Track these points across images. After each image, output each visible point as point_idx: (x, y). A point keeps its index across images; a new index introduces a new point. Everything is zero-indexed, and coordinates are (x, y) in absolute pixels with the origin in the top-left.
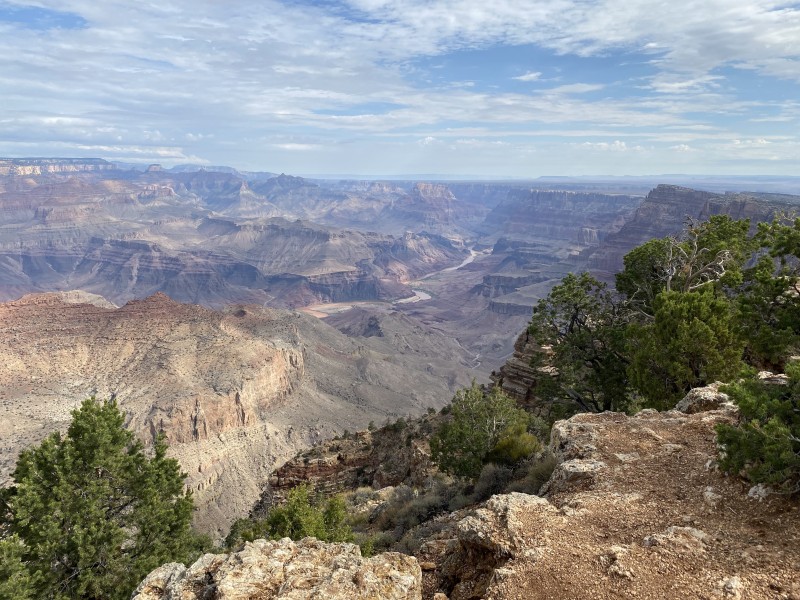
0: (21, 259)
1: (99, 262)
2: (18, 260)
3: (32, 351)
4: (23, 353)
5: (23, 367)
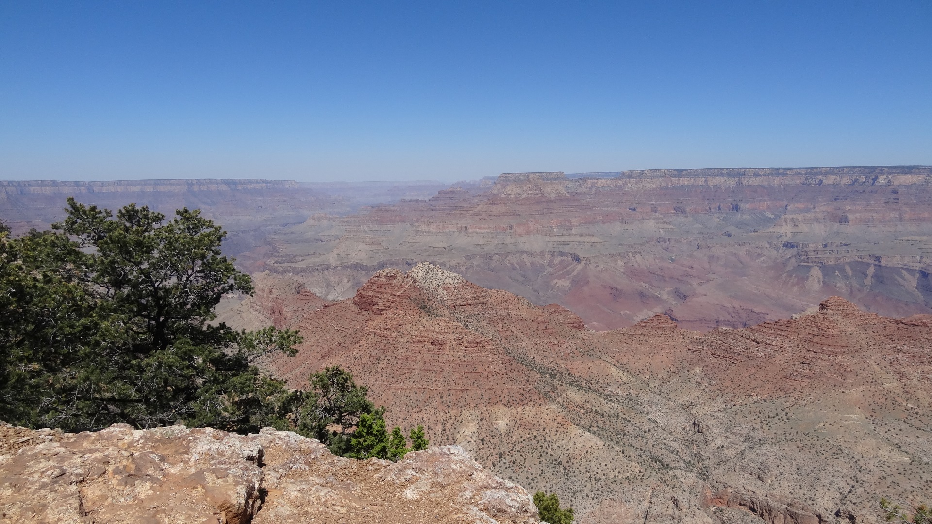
0: (918, 275)
2: (914, 276)
3: (915, 378)
4: (902, 376)
5: (899, 390)
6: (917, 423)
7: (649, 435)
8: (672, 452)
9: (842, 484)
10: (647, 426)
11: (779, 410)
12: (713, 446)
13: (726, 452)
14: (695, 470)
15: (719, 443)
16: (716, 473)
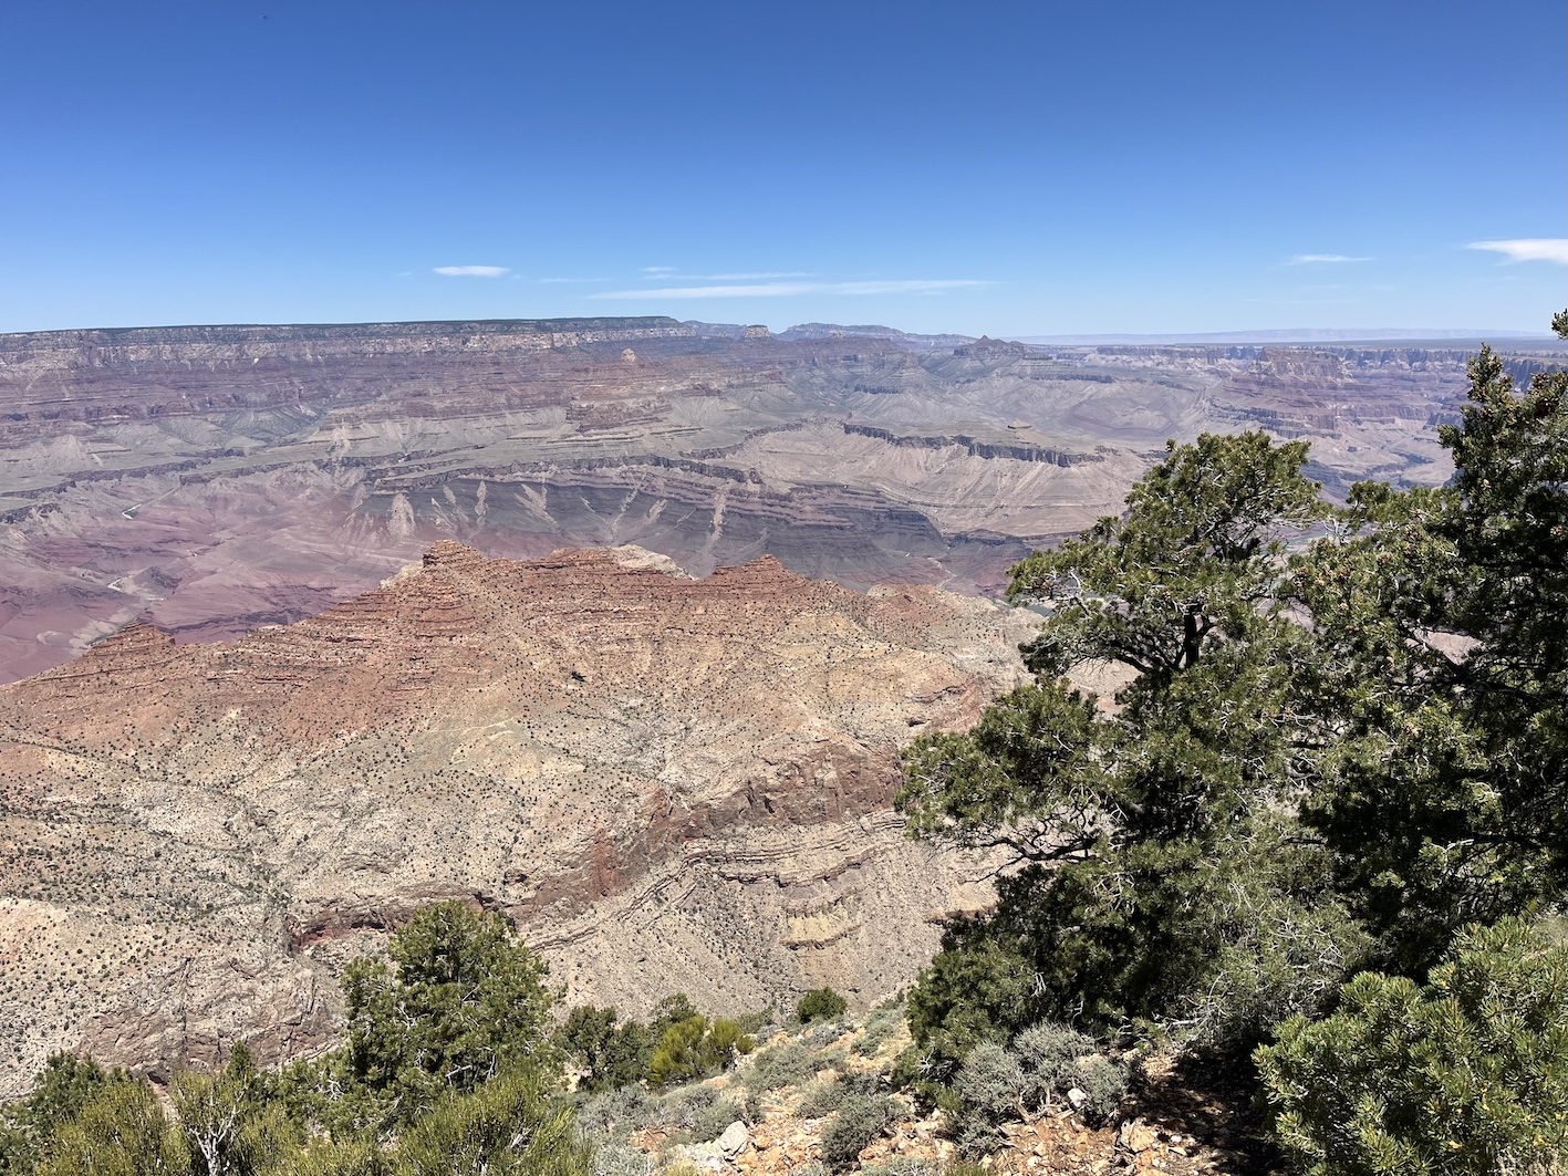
0: (545, 491)
1: (661, 498)
2: (540, 493)
3: (569, 643)
4: (555, 645)
5: (554, 669)
6: (582, 710)
7: (159, 864)
8: (213, 879)
9: (503, 833)
10: (152, 848)
11: (390, 748)
12: (287, 843)
13: (313, 845)
14: (263, 896)
15: (299, 833)
16: (305, 888)
